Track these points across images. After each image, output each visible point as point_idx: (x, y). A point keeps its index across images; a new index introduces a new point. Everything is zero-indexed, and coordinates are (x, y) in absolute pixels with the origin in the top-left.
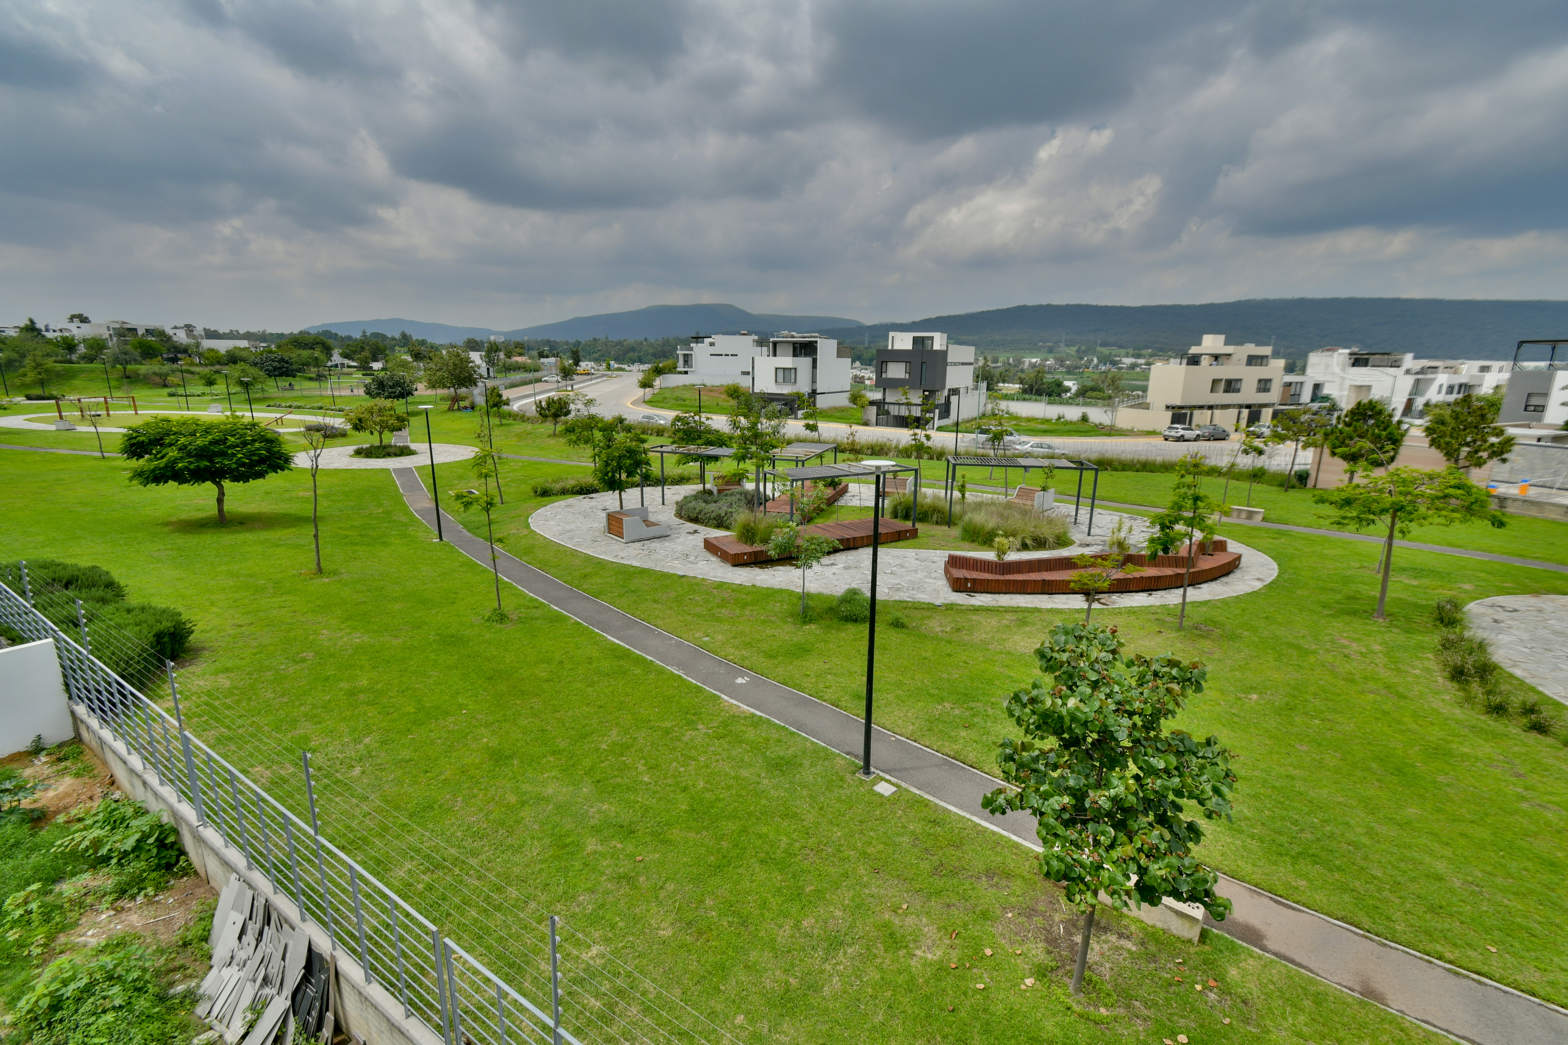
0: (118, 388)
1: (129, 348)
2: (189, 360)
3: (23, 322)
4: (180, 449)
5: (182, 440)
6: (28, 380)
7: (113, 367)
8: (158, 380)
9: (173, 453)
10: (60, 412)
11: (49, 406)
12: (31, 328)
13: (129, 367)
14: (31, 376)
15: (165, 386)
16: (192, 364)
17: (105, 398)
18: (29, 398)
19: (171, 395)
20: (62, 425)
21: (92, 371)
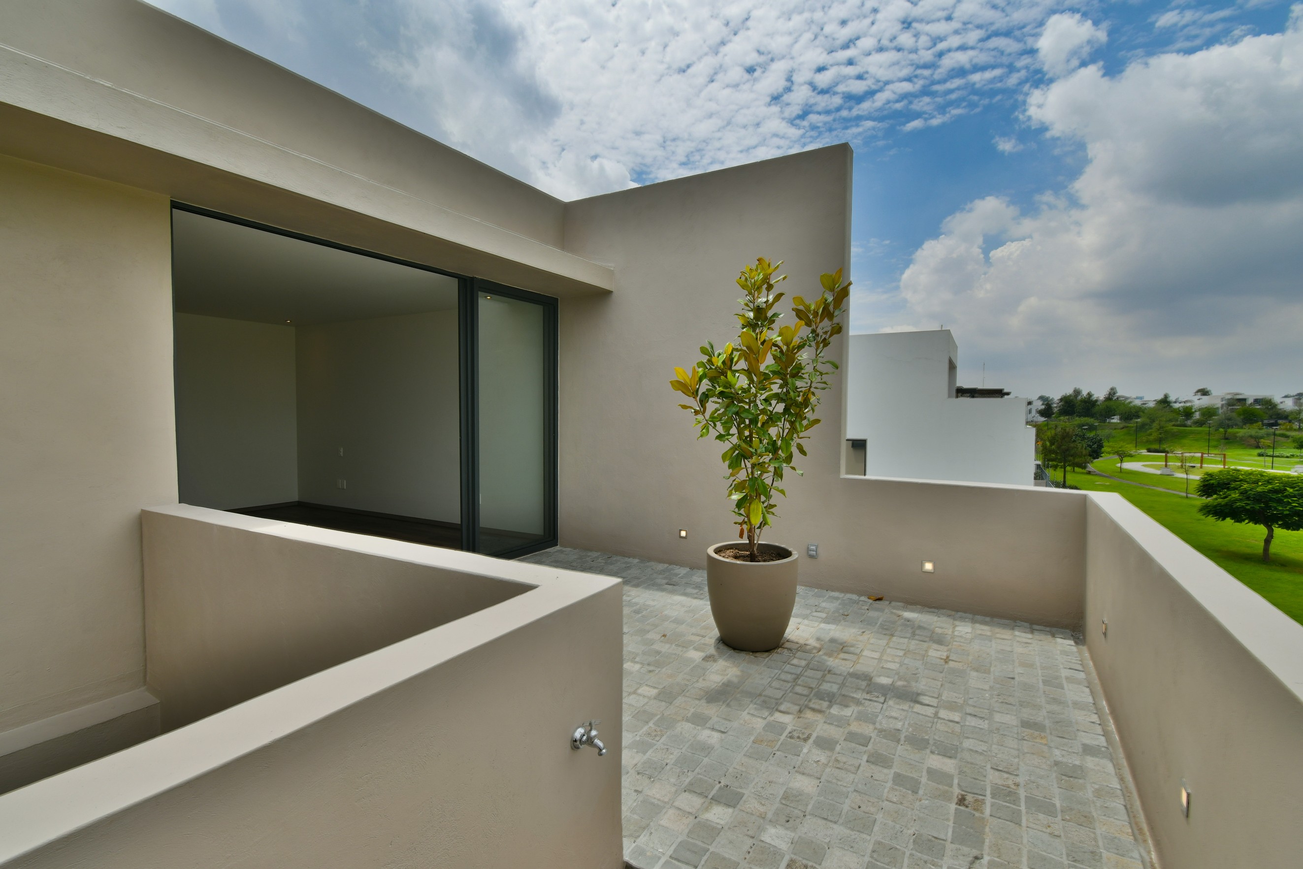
0: (1216, 447)
1: (1234, 415)
2: (1288, 425)
3: (1160, 397)
4: (1241, 493)
5: (1245, 486)
6: (1152, 438)
7: (1217, 430)
8: (1253, 442)
9: (1235, 495)
10: (1166, 461)
11: (1160, 457)
12: (1165, 402)
13: (1230, 430)
14: (1155, 435)
15: (1258, 447)
16: (1291, 429)
17: (1203, 454)
18: (1149, 451)
19: (1260, 455)
20: (1166, 471)
21: (1199, 433)
